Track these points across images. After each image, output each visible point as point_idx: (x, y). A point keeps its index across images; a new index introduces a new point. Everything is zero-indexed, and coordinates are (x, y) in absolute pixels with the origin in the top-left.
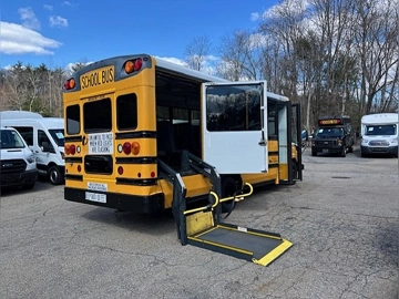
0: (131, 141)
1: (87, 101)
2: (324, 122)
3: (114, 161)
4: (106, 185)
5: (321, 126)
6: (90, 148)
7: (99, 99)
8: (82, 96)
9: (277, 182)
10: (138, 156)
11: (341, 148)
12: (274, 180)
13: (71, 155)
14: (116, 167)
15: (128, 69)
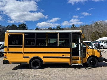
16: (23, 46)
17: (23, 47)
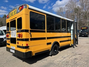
0: (20, 33)
1: (11, 21)
2: (82, 28)
3: (17, 40)
4: (15, 47)
5: (81, 29)
6: (11, 35)
7: (13, 20)
8: (10, 20)
9: (71, 45)
10: (22, 38)
11: (87, 35)
12: (70, 44)
13: (8, 38)
14: (17, 42)
15: (20, 9)
16: (46, 30)
17: (46, 32)
